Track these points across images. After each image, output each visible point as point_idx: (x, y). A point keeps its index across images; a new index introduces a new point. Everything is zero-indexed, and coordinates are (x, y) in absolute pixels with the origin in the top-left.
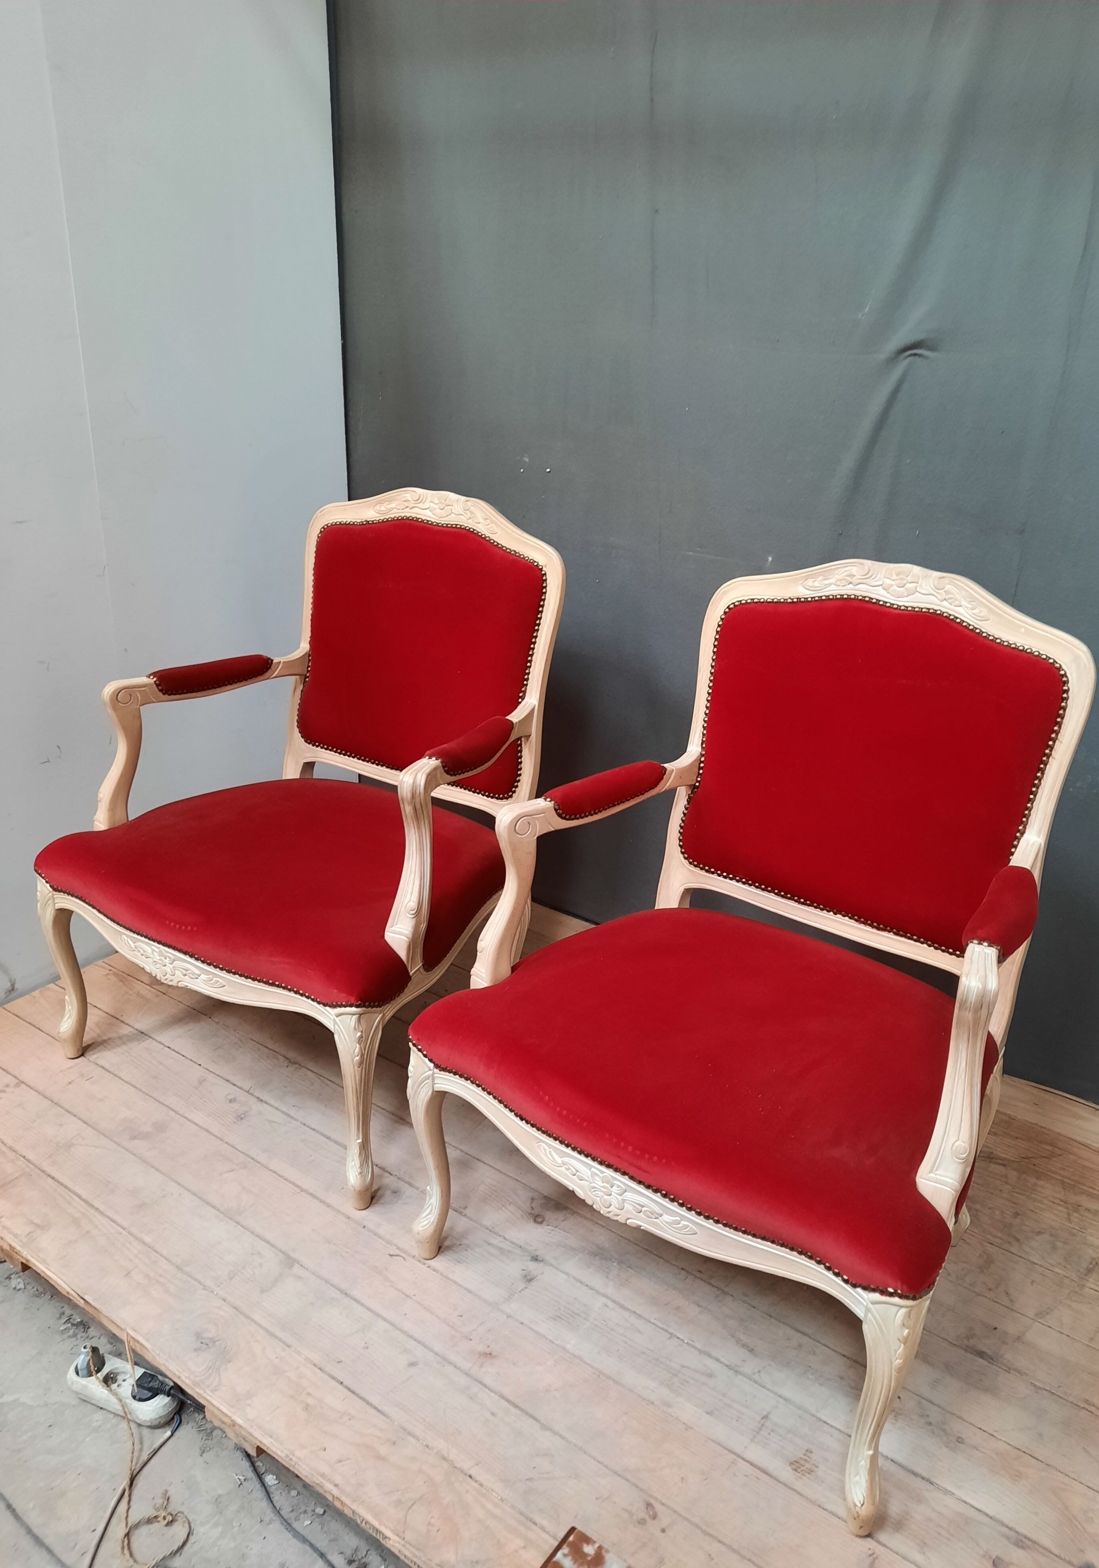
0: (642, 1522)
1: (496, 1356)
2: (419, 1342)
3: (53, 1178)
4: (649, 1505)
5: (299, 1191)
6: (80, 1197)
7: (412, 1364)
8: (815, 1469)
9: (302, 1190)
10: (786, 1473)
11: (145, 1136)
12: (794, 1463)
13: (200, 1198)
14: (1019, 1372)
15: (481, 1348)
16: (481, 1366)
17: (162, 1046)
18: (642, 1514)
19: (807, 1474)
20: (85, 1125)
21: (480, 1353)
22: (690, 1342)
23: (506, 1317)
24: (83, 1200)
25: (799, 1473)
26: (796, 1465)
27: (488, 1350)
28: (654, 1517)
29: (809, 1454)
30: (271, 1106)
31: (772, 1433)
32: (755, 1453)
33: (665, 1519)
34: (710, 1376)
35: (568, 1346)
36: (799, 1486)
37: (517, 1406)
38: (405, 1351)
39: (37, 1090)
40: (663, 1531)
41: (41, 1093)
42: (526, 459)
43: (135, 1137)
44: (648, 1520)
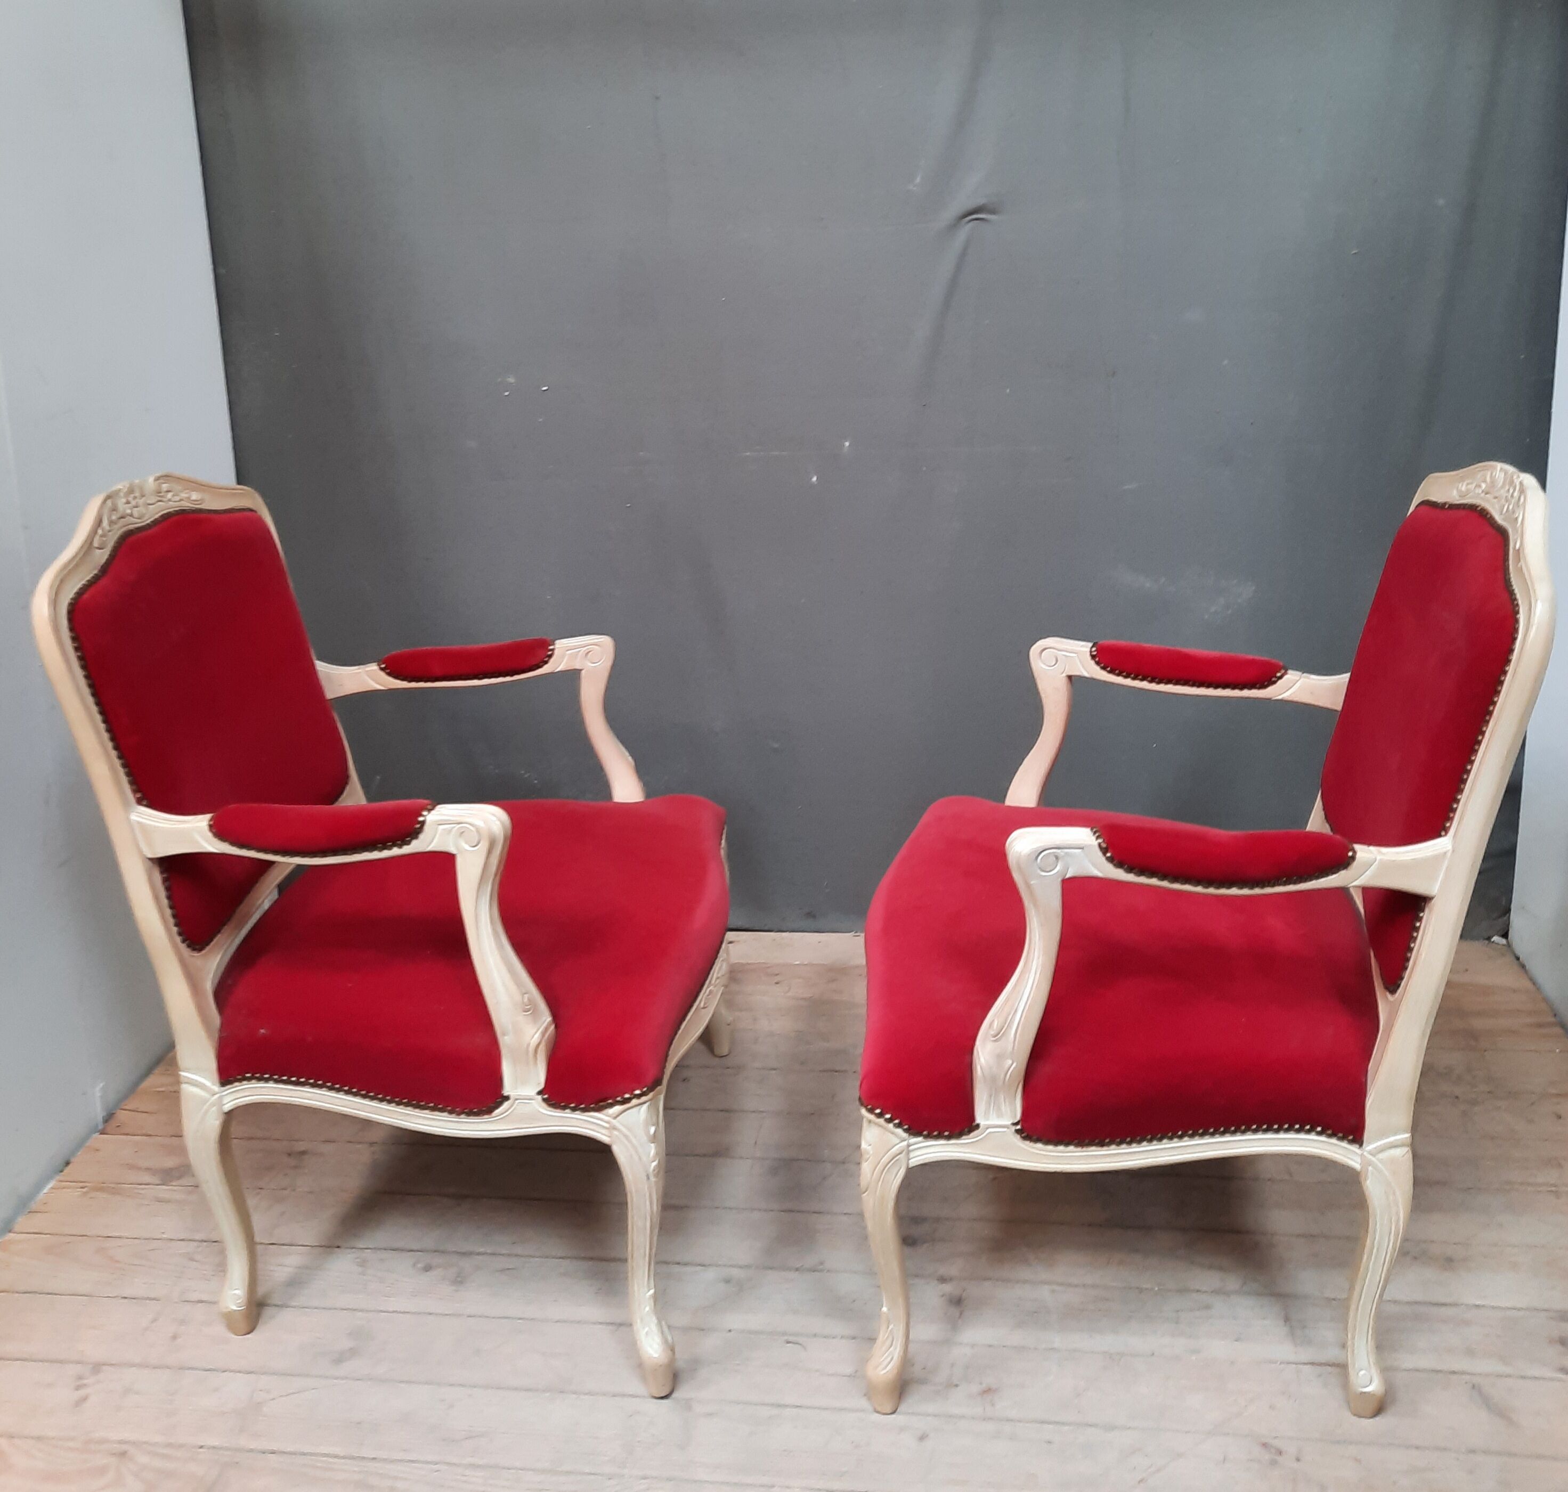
0: (1274, 1463)
1: (997, 1390)
3: (273, 1452)
4: (1265, 1445)
6: (336, 1456)
7: (922, 1438)
11: (353, 1353)
15: (975, 1388)
16: (993, 1405)
18: (1267, 1457)
20: (253, 1376)
21: (979, 1395)
23: (969, 1347)
24: (344, 1458)
27: (984, 1388)
28: (1280, 1453)
33: (1290, 1450)
37: (1063, 1424)
38: (902, 1429)
39: (133, 1365)
40: (1298, 1460)
41: (143, 1366)
42: (511, 380)
43: (340, 1359)
44: (1277, 1458)
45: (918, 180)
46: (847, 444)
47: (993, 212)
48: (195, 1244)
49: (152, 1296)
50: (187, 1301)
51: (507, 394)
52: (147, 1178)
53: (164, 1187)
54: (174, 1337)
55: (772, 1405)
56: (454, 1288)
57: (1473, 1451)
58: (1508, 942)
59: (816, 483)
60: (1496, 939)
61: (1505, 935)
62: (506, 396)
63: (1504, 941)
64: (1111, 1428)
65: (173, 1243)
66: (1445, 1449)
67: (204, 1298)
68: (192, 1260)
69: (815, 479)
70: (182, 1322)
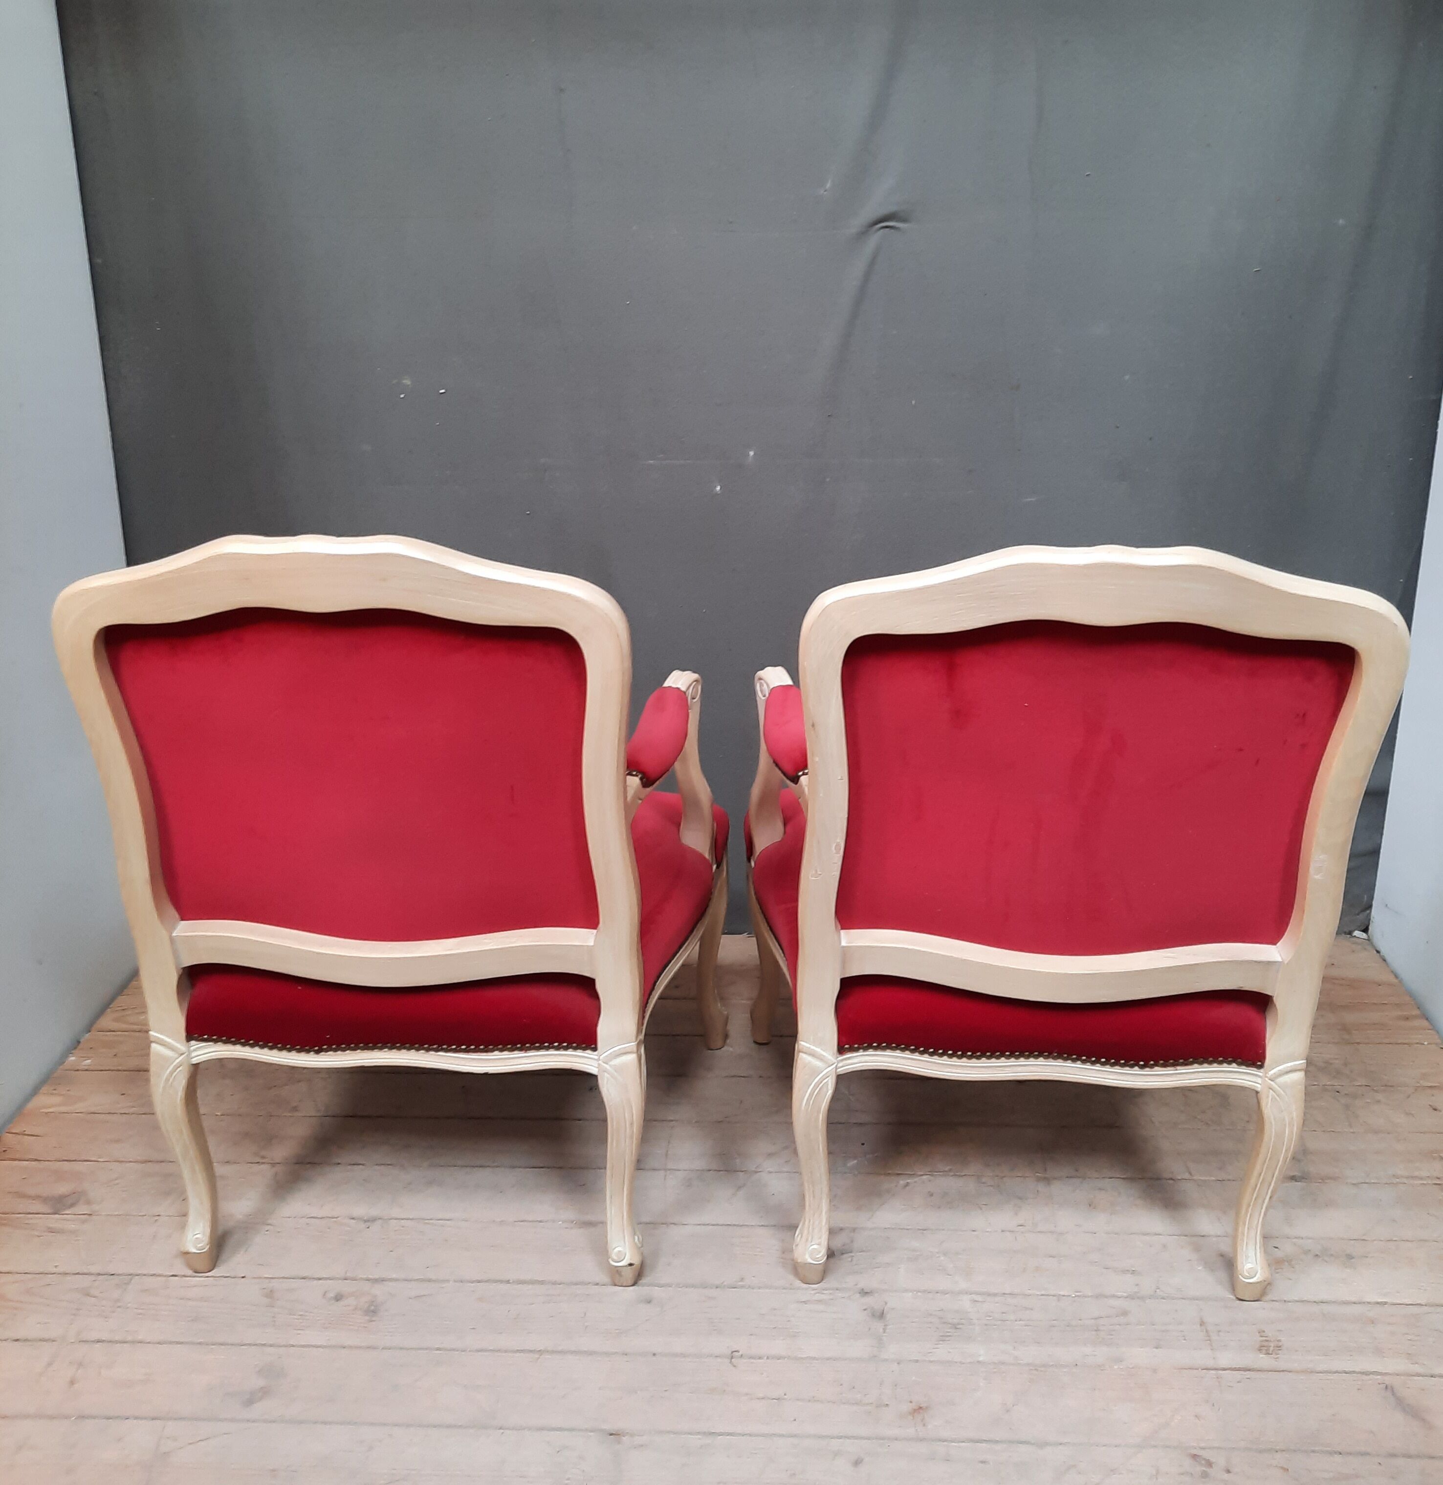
0: (1205, 1475)
1: (927, 1408)
2: (840, 1437)
4: (1195, 1457)
5: (537, 1356)
7: (857, 1463)
8: (1280, 1344)
9: (540, 1352)
10: (1263, 1360)
11: (265, 1393)
12: (1262, 1348)
13: (420, 1426)
14: (1331, 1178)
15: (906, 1407)
16: (925, 1424)
17: (164, 1279)
18: (1199, 1469)
19: (1280, 1352)
20: (158, 1421)
21: (910, 1413)
22: (1077, 1294)
23: (896, 1364)
25: (1271, 1354)
26: (1263, 1348)
27: (914, 1406)
28: (1210, 1464)
29: (1263, 1334)
30: (396, 1280)
31: (1220, 1333)
32: (1225, 1359)
33: (1220, 1460)
34: (1125, 1313)
35: (981, 1359)
36: (1282, 1365)
37: (997, 1442)
38: (837, 1454)
39: (27, 1417)
40: (1228, 1471)
41: (39, 1416)
42: (407, 382)
43: (250, 1402)
44: (1208, 1470)
45: (828, 185)
46: (752, 453)
47: (904, 220)
48: (93, 1278)
49: (46, 1336)
50: (83, 1341)
51: (402, 396)
52: (38, 1207)
53: (57, 1216)
54: (72, 1383)
55: (705, 1433)
56: (367, 1318)
57: (1393, 1455)
58: (1369, 937)
59: (719, 493)
60: (1357, 933)
61: (1366, 930)
62: (402, 398)
63: (1364, 935)
64: (1042, 1445)
65: (69, 1278)
66: (1367, 1454)
67: (105, 1336)
68: (88, 1295)
69: (718, 488)
70: (80, 1365)
